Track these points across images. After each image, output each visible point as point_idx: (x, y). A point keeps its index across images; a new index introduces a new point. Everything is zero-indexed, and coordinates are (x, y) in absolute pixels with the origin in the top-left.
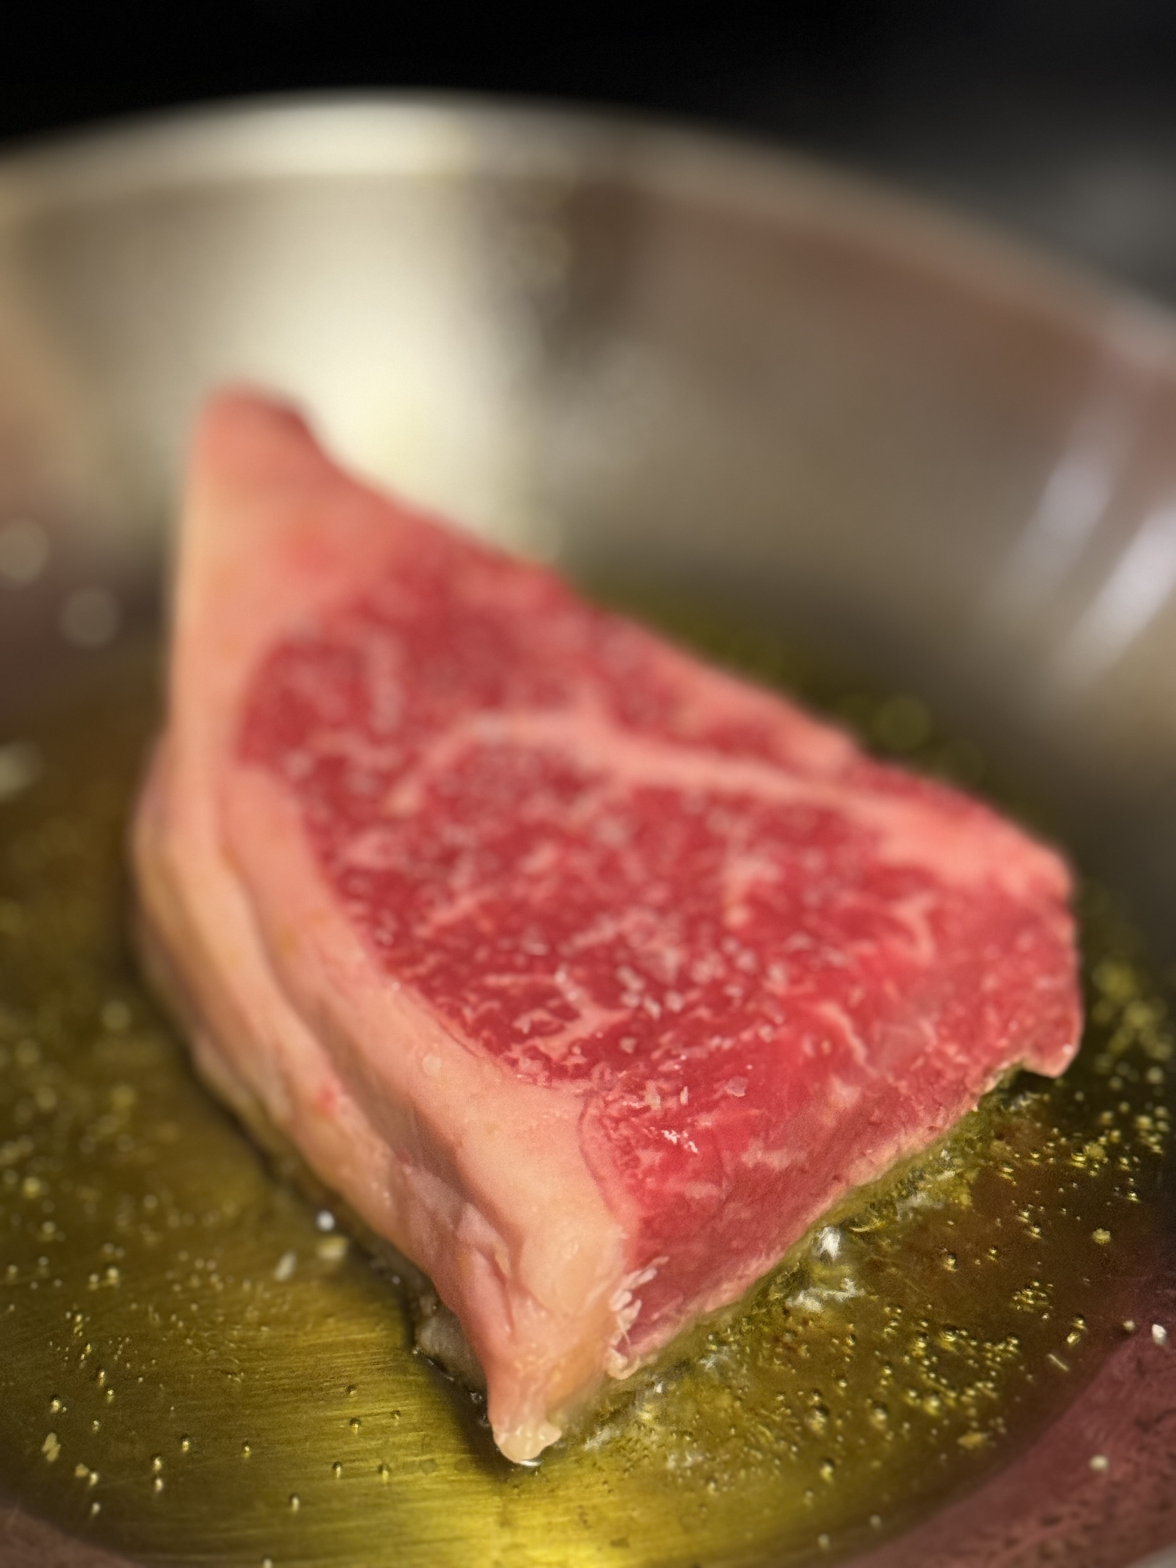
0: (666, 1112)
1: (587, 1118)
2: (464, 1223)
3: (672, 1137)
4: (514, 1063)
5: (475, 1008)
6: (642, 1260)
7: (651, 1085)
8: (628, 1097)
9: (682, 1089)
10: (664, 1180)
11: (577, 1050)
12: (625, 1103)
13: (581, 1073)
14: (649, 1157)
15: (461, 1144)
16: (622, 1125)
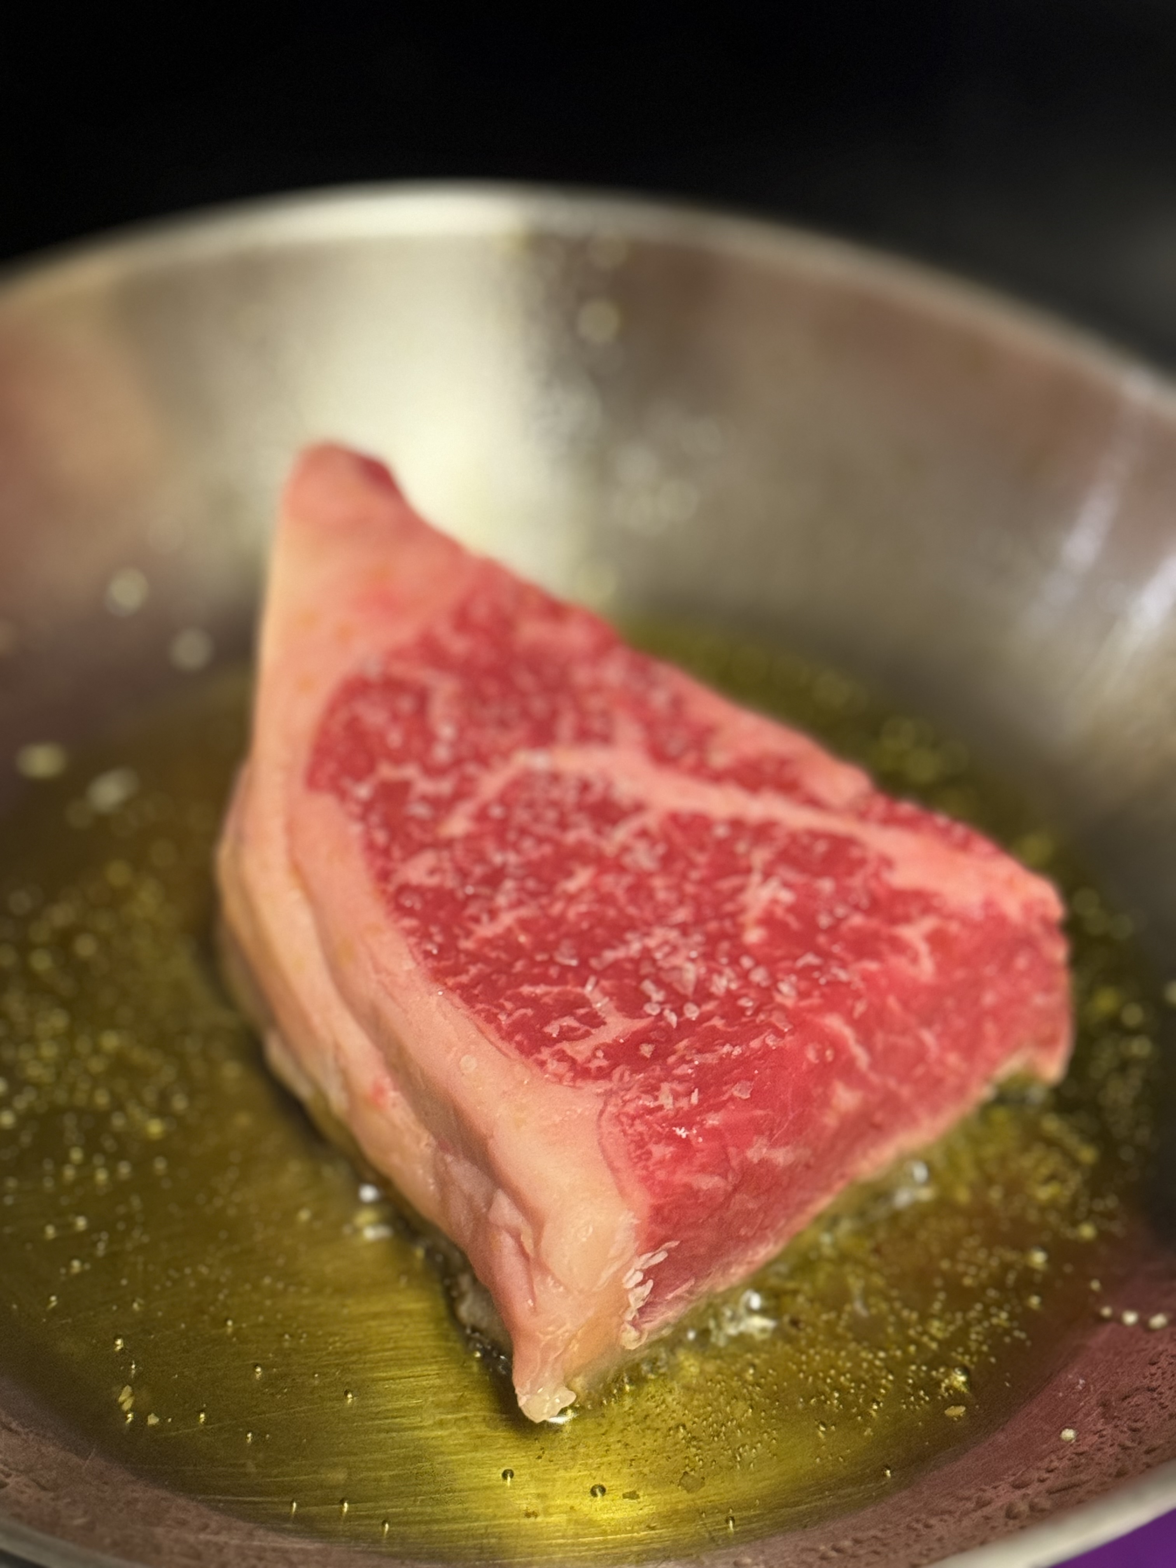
0: (678, 1111)
1: (606, 1115)
2: (495, 1205)
3: (682, 1132)
4: (542, 1064)
5: (509, 1015)
6: (654, 1244)
7: (665, 1087)
8: (643, 1096)
9: (693, 1091)
10: (674, 1172)
11: (600, 1054)
12: (641, 1102)
13: (603, 1074)
14: (660, 1151)
15: (492, 1136)
16: (637, 1122)
